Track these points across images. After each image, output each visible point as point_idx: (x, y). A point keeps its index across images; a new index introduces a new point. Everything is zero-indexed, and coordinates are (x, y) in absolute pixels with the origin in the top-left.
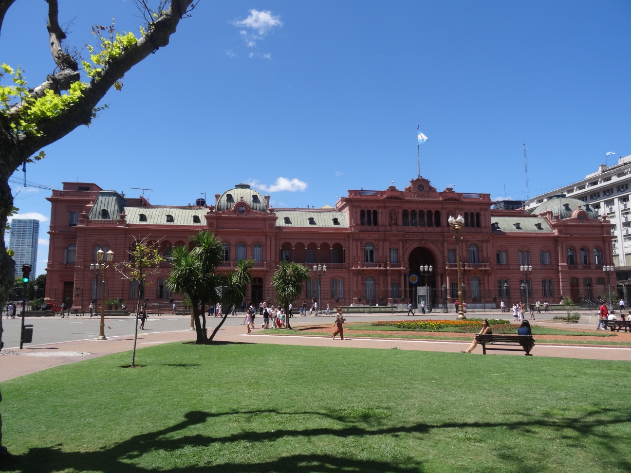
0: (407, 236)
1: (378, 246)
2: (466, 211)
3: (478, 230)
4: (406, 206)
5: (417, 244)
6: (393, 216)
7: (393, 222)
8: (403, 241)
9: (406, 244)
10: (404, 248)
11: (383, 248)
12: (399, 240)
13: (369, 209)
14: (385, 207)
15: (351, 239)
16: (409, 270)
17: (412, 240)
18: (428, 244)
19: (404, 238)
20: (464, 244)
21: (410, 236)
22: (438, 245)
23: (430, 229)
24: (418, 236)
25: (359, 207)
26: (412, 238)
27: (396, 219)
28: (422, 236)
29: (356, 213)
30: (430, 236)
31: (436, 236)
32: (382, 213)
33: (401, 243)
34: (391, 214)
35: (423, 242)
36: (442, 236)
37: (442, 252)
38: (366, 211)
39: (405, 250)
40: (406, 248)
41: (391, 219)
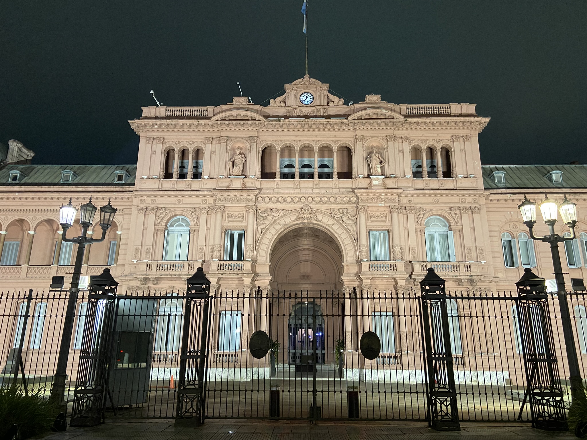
0: (267, 200)
1: (198, 224)
2: (415, 143)
3: (448, 183)
5: (294, 218)
6: (239, 157)
7: (236, 169)
8: (255, 212)
9: (265, 219)
10: (259, 228)
11: (208, 228)
12: (246, 209)
13: (185, 144)
14: (219, 139)
15: (134, 209)
16: (270, 278)
17: (279, 210)
18: (320, 217)
19: (260, 206)
20: (411, 217)
21: (274, 199)
22: (346, 219)
23: (326, 185)
24: (296, 200)
25: (162, 140)
26: (279, 206)
27: (245, 164)
28: (303, 199)
29: (153, 153)
30: (324, 200)
31: (339, 200)
32: (213, 153)
33: (251, 216)
35: (306, 214)
36: (354, 199)
37: (355, 236)
38: (177, 149)
39: (262, 233)
40: (264, 229)
41: (232, 163)
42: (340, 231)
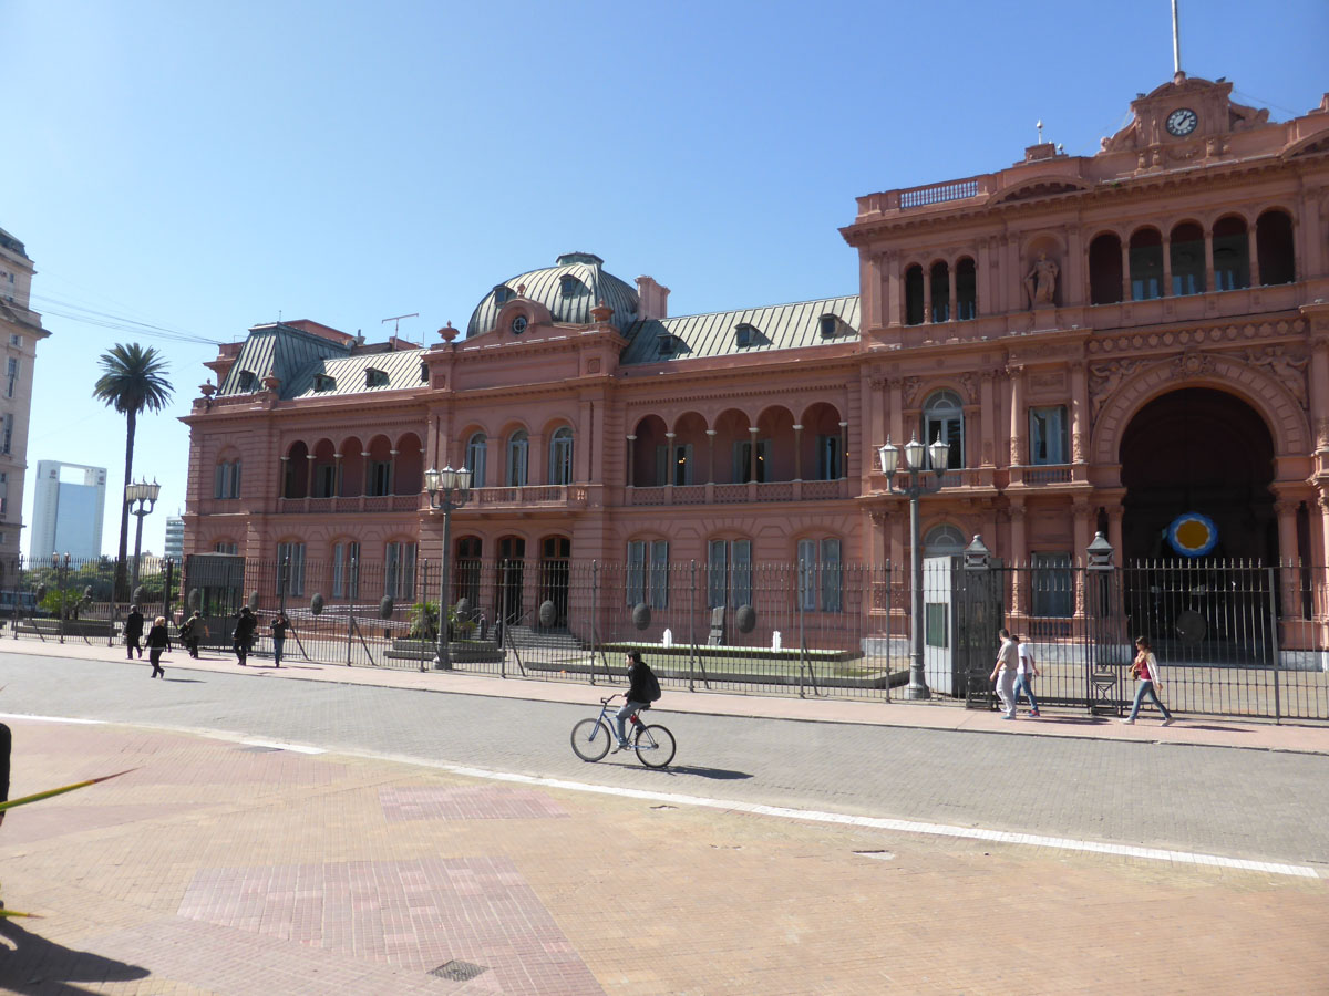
0: (1108, 345)
1: (978, 401)
4: (1105, 218)
5: (1165, 373)
6: (1043, 266)
7: (1041, 291)
8: (1090, 371)
9: (1107, 379)
10: (1096, 400)
11: (997, 407)
12: (1068, 368)
13: (939, 255)
14: (1004, 240)
15: (866, 383)
16: (1124, 491)
17: (1132, 361)
18: (1222, 368)
19: (1095, 357)
21: (1123, 343)
22: (1281, 368)
23: (1234, 302)
24: (1168, 339)
25: (898, 255)
26: (1134, 353)
27: (1058, 279)
28: (1184, 338)
30: (1232, 332)
31: (1266, 329)
32: (994, 265)
33: (1079, 381)
34: (1033, 263)
35: (1194, 364)
36: (1299, 325)
37: (1304, 401)
38: (926, 265)
39: (1101, 407)
40: (1105, 401)
41: (1032, 280)
42: (1268, 393)
